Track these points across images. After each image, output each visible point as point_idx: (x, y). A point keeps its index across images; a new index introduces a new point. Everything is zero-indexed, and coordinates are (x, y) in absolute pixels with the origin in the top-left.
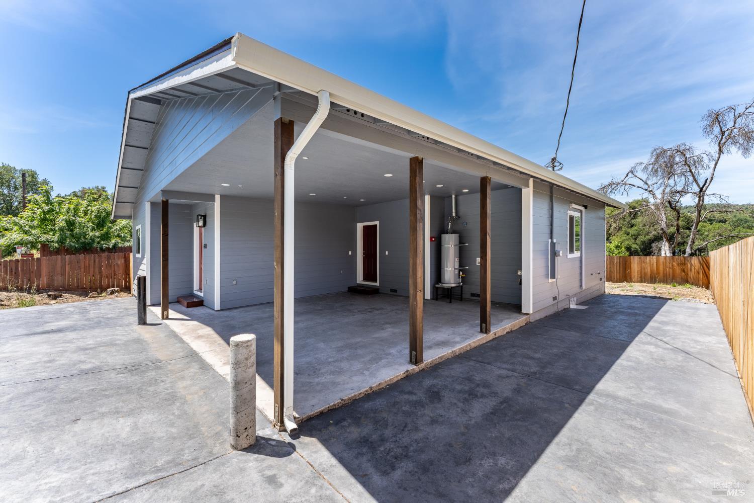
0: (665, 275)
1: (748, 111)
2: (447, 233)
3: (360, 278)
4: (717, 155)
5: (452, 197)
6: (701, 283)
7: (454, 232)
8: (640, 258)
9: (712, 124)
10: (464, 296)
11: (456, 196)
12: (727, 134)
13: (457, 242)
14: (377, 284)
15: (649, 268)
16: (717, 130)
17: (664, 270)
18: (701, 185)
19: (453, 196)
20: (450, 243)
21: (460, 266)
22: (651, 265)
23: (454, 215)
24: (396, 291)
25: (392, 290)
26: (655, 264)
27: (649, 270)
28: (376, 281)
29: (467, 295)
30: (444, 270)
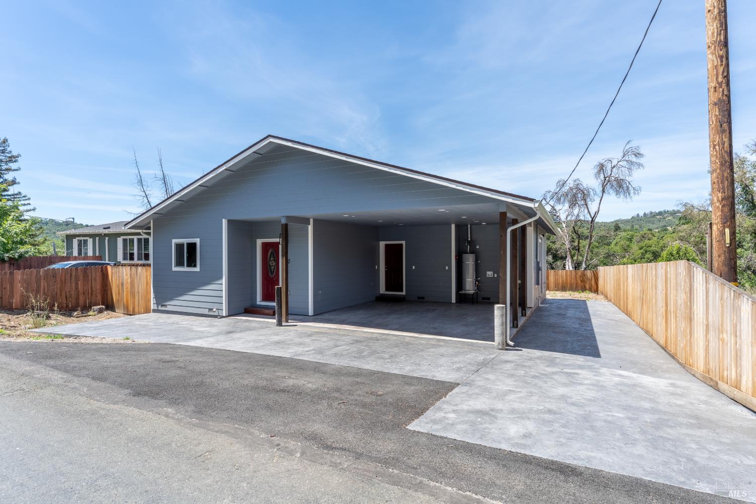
0: (571, 285)
1: (619, 163)
2: (467, 253)
3: (382, 290)
4: (601, 194)
5: (467, 226)
6: (593, 290)
7: (471, 253)
8: (555, 271)
9: (600, 171)
10: (478, 300)
11: (471, 225)
12: (607, 179)
13: (475, 261)
14: (404, 293)
15: (561, 280)
16: (602, 176)
17: (571, 280)
18: (592, 217)
19: (469, 226)
20: (469, 261)
21: (476, 278)
22: (562, 277)
23: (469, 240)
24: (423, 298)
25: (419, 298)
26: (565, 276)
27: (561, 282)
28: (402, 291)
29: (480, 299)
30: (465, 281)
